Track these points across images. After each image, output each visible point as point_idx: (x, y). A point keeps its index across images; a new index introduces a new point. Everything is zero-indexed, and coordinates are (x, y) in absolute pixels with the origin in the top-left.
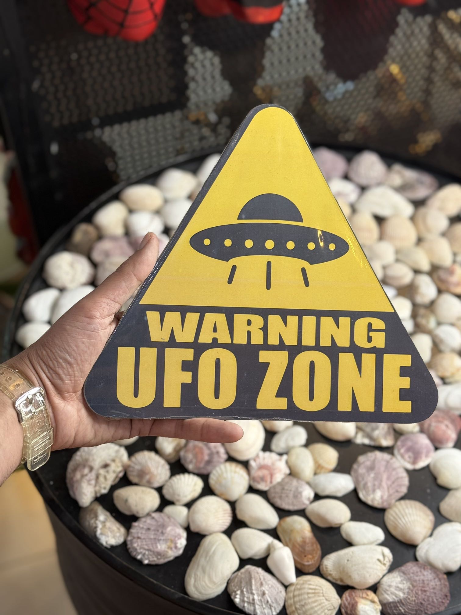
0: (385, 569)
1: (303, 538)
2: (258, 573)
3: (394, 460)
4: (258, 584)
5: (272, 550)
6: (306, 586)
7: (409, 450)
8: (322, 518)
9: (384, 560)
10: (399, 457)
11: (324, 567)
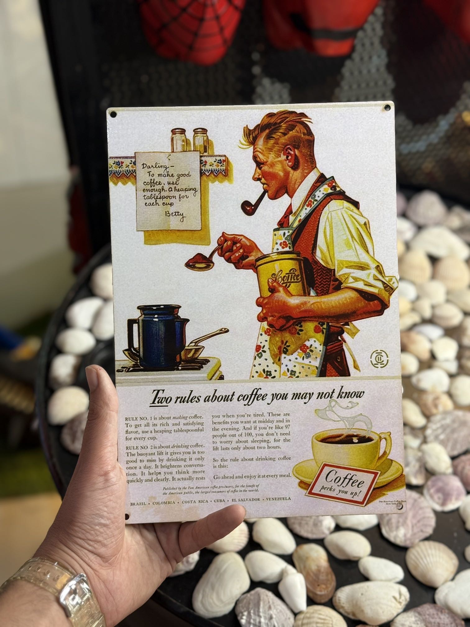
0: (400, 608)
1: (318, 566)
2: (267, 596)
3: (422, 499)
4: (267, 607)
5: (285, 574)
6: (316, 615)
7: (439, 490)
8: (341, 550)
9: (400, 598)
10: (428, 497)
11: (337, 598)
